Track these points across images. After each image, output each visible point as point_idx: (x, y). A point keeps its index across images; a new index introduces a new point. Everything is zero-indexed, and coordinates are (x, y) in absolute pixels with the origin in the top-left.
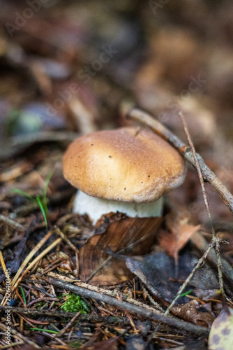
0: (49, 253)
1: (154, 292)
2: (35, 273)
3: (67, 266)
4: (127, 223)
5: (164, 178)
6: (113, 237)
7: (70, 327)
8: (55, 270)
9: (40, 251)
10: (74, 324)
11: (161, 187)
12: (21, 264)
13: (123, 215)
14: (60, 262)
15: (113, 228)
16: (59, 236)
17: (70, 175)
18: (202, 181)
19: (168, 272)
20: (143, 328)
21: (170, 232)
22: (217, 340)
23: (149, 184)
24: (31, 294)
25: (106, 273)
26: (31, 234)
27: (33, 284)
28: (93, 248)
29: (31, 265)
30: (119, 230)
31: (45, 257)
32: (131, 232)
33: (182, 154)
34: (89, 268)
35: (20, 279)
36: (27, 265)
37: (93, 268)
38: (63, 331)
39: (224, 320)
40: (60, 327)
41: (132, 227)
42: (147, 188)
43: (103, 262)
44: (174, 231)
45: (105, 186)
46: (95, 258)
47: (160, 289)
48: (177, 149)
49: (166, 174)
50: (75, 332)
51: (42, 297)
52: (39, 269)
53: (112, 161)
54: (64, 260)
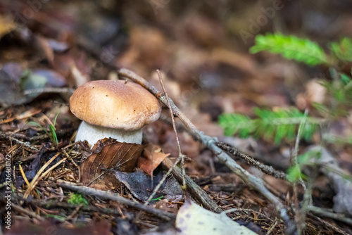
0: (56, 168)
1: (136, 196)
2: (47, 180)
3: (72, 176)
4: (117, 147)
5: (145, 112)
6: (106, 157)
7: (75, 215)
8: (62, 179)
9: (50, 166)
10: (78, 213)
11: (142, 119)
12: (36, 173)
13: (115, 140)
14: (65, 174)
15: (107, 149)
16: (65, 156)
17: (76, 109)
18: (172, 115)
19: (145, 185)
20: (129, 216)
21: (146, 158)
22: (182, 220)
23: (135, 116)
24: (45, 195)
25: (100, 183)
26: (44, 154)
27: (45, 187)
28: (91, 165)
29: (43, 175)
30: (111, 152)
31: (54, 170)
32: (120, 154)
33: (158, 98)
34: (88, 178)
35: (37, 183)
36: (41, 174)
37: (91, 179)
38: (70, 217)
39: (187, 208)
40: (67, 215)
41: (120, 150)
42: (133, 119)
43: (98, 176)
44: (150, 157)
45: (103, 116)
46: (92, 172)
47: (140, 194)
48: (154, 95)
49: (146, 110)
50: (79, 217)
51: (52, 196)
52: (50, 178)
53: (108, 98)
54: (68, 172)
